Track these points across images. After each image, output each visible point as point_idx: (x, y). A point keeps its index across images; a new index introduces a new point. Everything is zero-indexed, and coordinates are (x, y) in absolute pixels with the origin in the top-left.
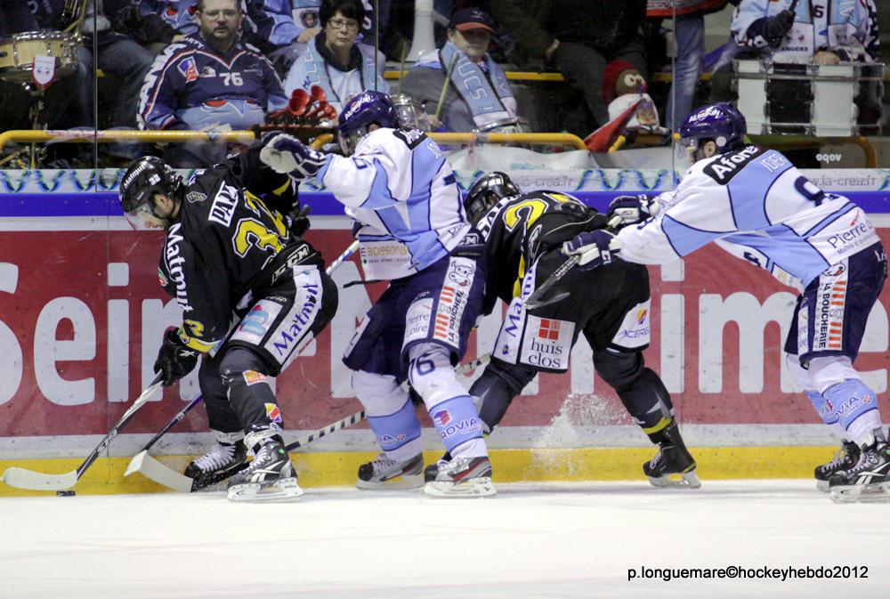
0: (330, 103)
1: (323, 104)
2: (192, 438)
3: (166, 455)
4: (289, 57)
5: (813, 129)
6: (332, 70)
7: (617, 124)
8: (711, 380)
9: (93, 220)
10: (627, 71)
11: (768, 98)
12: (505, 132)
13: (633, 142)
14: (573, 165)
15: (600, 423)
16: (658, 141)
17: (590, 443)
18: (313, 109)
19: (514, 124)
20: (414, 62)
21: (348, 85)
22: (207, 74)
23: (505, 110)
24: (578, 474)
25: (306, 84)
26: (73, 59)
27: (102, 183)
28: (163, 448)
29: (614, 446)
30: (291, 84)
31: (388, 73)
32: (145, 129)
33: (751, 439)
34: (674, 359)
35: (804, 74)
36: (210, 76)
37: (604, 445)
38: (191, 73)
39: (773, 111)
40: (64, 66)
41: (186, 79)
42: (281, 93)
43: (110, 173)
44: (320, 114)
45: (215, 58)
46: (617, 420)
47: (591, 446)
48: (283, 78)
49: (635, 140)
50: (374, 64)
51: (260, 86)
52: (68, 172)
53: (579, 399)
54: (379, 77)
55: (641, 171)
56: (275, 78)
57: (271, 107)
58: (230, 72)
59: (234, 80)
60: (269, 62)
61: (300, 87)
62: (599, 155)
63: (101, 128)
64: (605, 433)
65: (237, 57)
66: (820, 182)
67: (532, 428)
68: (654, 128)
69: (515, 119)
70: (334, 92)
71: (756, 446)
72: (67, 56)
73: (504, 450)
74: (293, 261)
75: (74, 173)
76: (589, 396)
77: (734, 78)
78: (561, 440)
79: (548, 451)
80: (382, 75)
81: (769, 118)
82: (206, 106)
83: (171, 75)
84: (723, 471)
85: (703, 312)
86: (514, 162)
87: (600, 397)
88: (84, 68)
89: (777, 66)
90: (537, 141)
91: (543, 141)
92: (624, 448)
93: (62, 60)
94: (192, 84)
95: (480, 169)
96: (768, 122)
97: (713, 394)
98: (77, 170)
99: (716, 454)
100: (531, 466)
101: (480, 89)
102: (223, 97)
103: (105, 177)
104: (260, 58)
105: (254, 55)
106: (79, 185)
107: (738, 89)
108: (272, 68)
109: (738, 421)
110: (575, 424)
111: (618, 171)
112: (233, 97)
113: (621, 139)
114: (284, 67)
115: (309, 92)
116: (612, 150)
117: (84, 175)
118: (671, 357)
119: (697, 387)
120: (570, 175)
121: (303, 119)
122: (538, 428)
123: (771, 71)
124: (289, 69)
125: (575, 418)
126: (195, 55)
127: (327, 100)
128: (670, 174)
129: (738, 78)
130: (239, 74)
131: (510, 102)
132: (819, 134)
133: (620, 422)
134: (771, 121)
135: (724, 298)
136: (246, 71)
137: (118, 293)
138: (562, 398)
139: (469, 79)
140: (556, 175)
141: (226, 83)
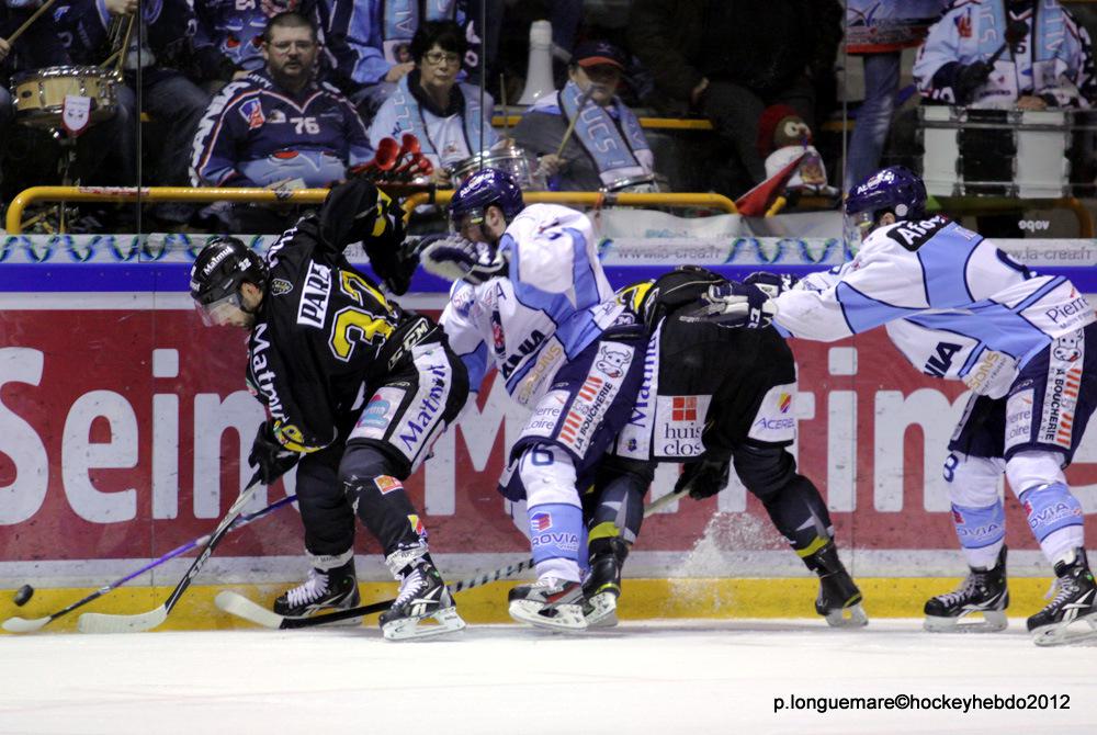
0: (426, 156)
1: (417, 156)
2: (255, 564)
3: (224, 584)
4: (375, 98)
5: (1016, 189)
6: (428, 115)
7: (775, 183)
8: (889, 496)
9: (135, 297)
10: (787, 118)
11: (961, 152)
12: (638, 192)
13: (795, 205)
14: (721, 232)
15: (753, 547)
16: (825, 203)
17: (741, 571)
18: (404, 162)
19: (650, 182)
20: (528, 106)
21: (447, 133)
22: (275, 118)
23: (638, 164)
24: (726, 609)
25: (396, 132)
26: (111, 100)
27: (147, 251)
28: (220, 575)
29: (770, 576)
30: (378, 132)
31: (498, 119)
32: (199, 185)
33: (939, 568)
34: (843, 470)
35: (1005, 122)
36: (277, 121)
37: (758, 574)
38: (255, 117)
39: (966, 167)
40: (100, 108)
41: (249, 125)
42: (365, 142)
43: (157, 239)
44: (413, 168)
45: (285, 100)
46: (773, 545)
47: (742, 575)
48: (368, 124)
49: (798, 202)
50: (479, 108)
51: (339, 134)
52: (105, 237)
53: (727, 519)
54: (486, 123)
55: (806, 240)
56: (358, 124)
57: (353, 160)
58: (304, 116)
59: (308, 126)
60: (351, 105)
61: (387, 134)
62: (753, 220)
63: (146, 184)
64: (760, 560)
65: (312, 98)
66: (1024, 255)
67: (670, 553)
68: (821, 187)
69: (651, 176)
70: (430, 142)
71: (944, 576)
72: (105, 97)
73: (636, 580)
74: (411, 341)
75: (112, 240)
76: (740, 515)
77: (919, 127)
78: (706, 568)
79: (690, 581)
80: (490, 122)
81: (962, 176)
82: (274, 159)
83: (231, 119)
84: (903, 607)
85: (880, 413)
86: (649, 227)
87: (754, 516)
88: (124, 111)
89: (971, 113)
90: (677, 203)
91: (685, 203)
92: (782, 579)
93: (98, 102)
94: (257, 131)
95: (609, 237)
96: (961, 181)
97: (892, 514)
98: (116, 236)
99: (895, 587)
100: (668, 600)
101: (608, 140)
102: (294, 148)
103: (150, 244)
104: (341, 100)
105: (333, 97)
106: (117, 253)
107: (923, 141)
108: (355, 112)
109: (923, 546)
110: (722, 549)
111: (776, 240)
112: (306, 147)
113: (780, 201)
114: (370, 110)
115: (399, 141)
116: (769, 214)
117: (125, 241)
118: (841, 468)
119: (872, 505)
120: (718, 245)
121: (392, 174)
122: (677, 553)
123: (964, 118)
124: (375, 114)
125: (723, 541)
126: (261, 96)
127: (422, 151)
128: (840, 244)
129: (924, 127)
130: (313, 119)
131: (645, 155)
132: (1023, 195)
133: (777, 546)
134: (965, 179)
135: (906, 395)
136: (323, 115)
137: (166, 385)
138: (707, 517)
139: (595, 127)
140: (700, 244)
141: (299, 130)
